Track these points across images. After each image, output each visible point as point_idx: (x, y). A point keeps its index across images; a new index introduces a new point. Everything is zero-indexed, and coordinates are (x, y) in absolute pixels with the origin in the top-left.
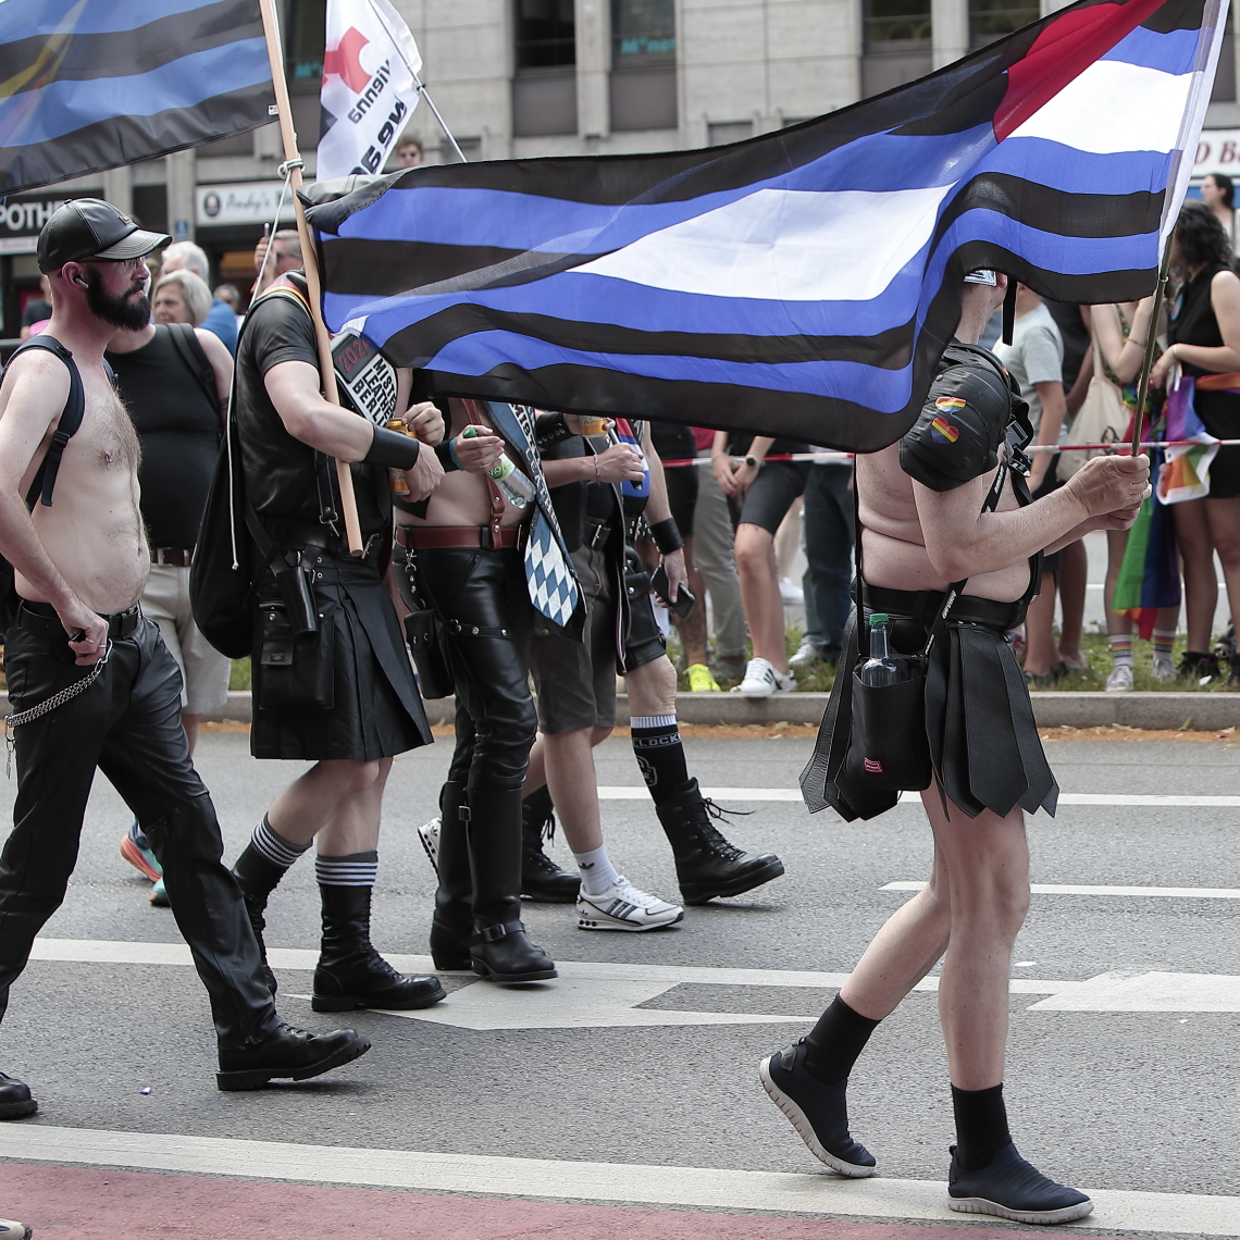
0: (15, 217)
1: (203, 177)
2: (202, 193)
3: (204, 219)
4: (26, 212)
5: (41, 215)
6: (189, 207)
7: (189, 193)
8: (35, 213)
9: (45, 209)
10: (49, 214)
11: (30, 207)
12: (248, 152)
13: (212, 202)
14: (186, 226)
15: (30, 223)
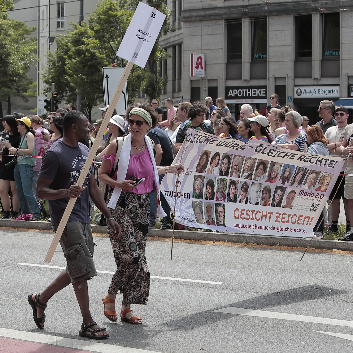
0: (240, 93)
1: (296, 84)
2: (296, 88)
3: (296, 96)
4: (243, 91)
5: (248, 93)
6: (292, 92)
7: (292, 88)
8: (246, 92)
9: (249, 91)
10: (250, 93)
11: (244, 90)
12: (311, 77)
13: (299, 91)
14: (291, 98)
15: (244, 95)
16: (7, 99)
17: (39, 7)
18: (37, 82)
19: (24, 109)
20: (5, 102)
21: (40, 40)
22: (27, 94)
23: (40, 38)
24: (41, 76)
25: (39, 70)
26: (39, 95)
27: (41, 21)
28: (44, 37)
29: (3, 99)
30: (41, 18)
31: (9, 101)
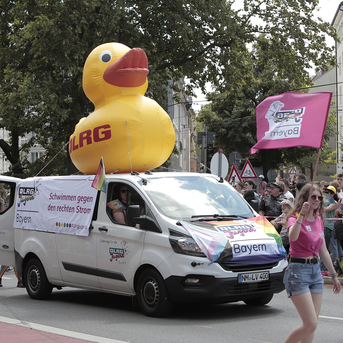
16: (310, 166)
17: (337, 83)
18: (336, 150)
19: (325, 175)
20: (307, 168)
21: (338, 113)
22: (328, 161)
23: (338, 111)
24: (339, 146)
25: (338, 140)
26: (338, 162)
27: (338, 97)
28: (341, 110)
29: (306, 166)
30: (338, 94)
31: (311, 168)
